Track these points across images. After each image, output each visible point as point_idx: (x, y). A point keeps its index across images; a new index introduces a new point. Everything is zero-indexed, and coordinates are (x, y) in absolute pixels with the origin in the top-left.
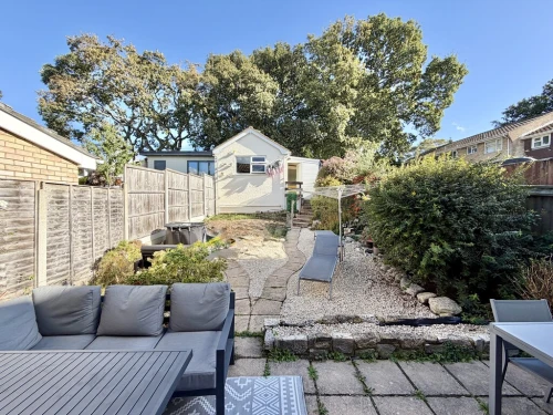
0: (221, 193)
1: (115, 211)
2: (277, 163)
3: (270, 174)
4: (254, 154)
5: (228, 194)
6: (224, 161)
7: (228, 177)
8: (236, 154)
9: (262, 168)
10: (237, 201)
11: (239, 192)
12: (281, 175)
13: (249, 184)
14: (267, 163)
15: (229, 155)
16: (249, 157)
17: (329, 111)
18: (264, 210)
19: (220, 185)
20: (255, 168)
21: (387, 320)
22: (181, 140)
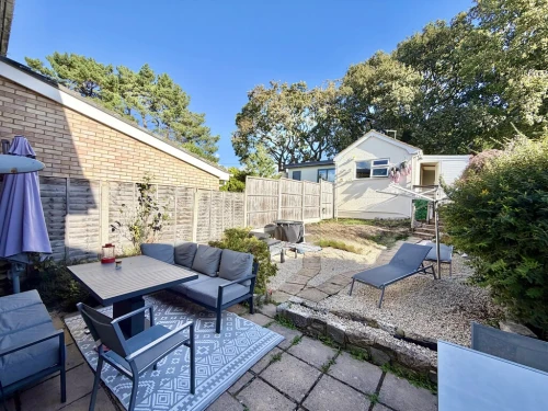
0: (340, 198)
1: (238, 207)
2: (403, 165)
3: (394, 178)
4: (376, 158)
5: (346, 200)
6: (344, 167)
7: (347, 182)
8: (356, 159)
9: (384, 172)
10: (356, 206)
11: (357, 198)
12: (408, 178)
13: (369, 189)
14: (389, 166)
15: (349, 161)
16: (369, 161)
17: (507, 85)
18: (385, 217)
19: (339, 190)
20: (376, 172)
21: (407, 335)
22: (321, 151)
